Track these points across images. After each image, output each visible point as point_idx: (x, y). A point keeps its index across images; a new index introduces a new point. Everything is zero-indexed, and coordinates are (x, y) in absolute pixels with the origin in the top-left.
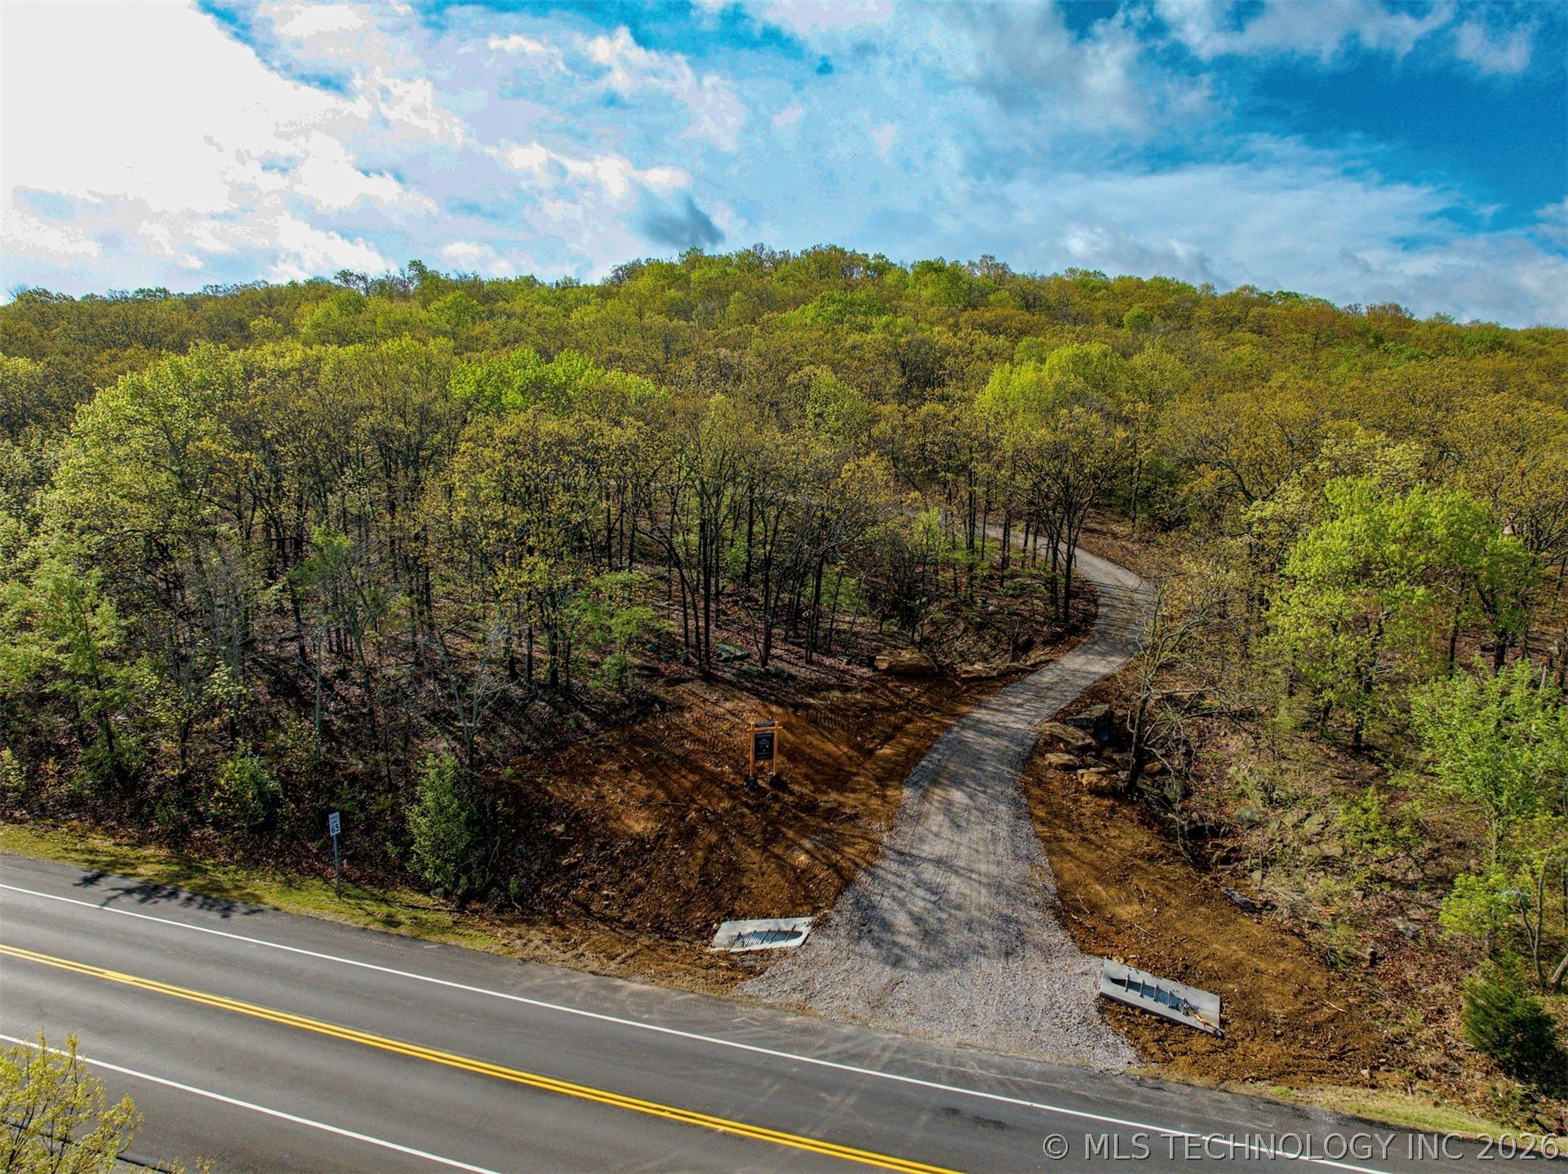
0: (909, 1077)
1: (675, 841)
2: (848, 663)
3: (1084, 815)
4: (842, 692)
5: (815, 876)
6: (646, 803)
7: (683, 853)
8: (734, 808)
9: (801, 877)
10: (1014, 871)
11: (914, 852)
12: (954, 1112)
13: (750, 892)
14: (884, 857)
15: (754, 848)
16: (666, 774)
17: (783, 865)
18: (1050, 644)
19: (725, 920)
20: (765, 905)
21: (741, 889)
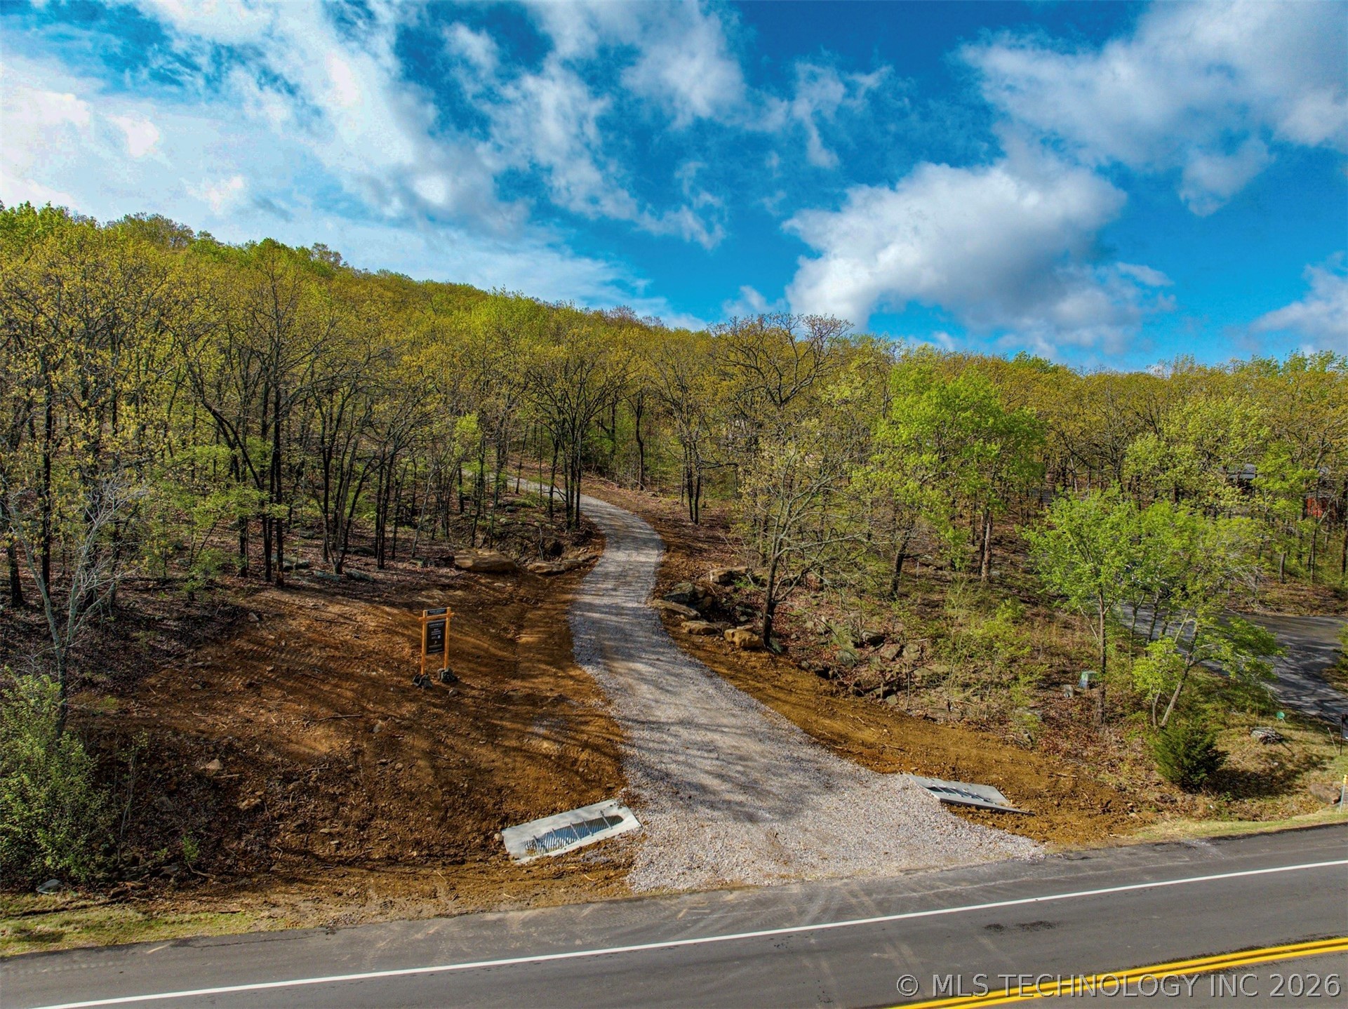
0: (914, 912)
1: (378, 756)
2: (425, 565)
3: (755, 667)
4: (441, 590)
5: (576, 760)
6: (313, 719)
7: (400, 765)
8: (422, 711)
9: (562, 764)
10: (754, 719)
11: (651, 719)
12: (997, 927)
13: (513, 791)
14: (628, 728)
15: (481, 745)
16: (312, 687)
17: (532, 757)
18: (582, 545)
19: (503, 829)
20: (542, 801)
21: (499, 791)
